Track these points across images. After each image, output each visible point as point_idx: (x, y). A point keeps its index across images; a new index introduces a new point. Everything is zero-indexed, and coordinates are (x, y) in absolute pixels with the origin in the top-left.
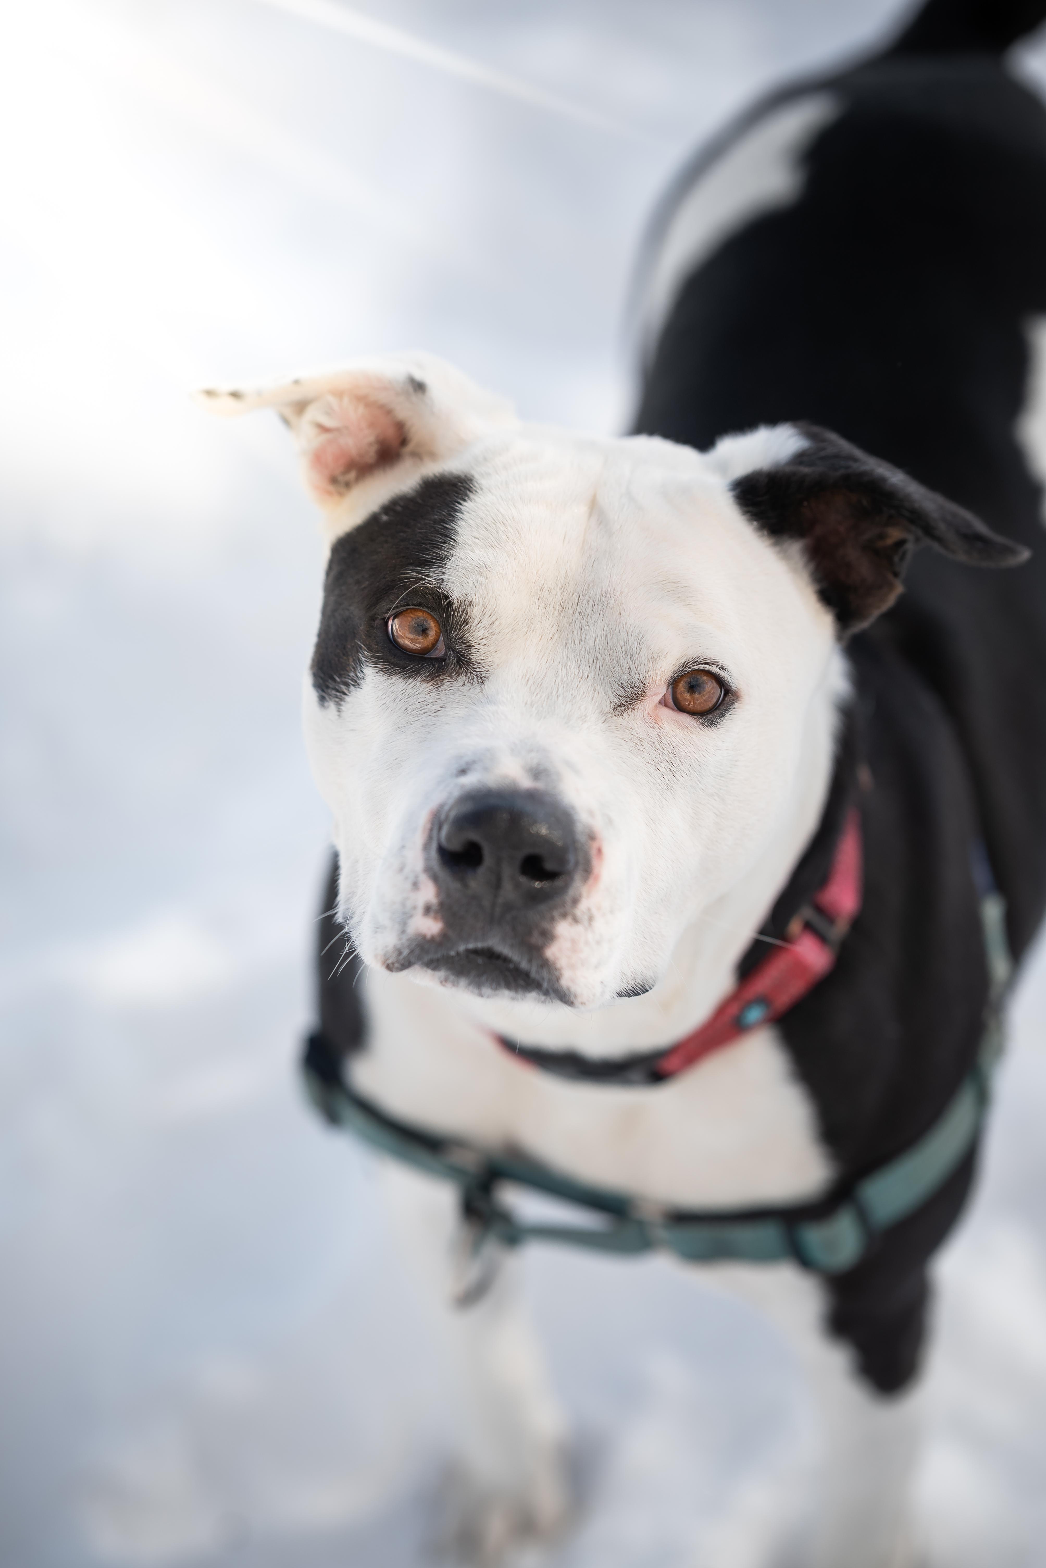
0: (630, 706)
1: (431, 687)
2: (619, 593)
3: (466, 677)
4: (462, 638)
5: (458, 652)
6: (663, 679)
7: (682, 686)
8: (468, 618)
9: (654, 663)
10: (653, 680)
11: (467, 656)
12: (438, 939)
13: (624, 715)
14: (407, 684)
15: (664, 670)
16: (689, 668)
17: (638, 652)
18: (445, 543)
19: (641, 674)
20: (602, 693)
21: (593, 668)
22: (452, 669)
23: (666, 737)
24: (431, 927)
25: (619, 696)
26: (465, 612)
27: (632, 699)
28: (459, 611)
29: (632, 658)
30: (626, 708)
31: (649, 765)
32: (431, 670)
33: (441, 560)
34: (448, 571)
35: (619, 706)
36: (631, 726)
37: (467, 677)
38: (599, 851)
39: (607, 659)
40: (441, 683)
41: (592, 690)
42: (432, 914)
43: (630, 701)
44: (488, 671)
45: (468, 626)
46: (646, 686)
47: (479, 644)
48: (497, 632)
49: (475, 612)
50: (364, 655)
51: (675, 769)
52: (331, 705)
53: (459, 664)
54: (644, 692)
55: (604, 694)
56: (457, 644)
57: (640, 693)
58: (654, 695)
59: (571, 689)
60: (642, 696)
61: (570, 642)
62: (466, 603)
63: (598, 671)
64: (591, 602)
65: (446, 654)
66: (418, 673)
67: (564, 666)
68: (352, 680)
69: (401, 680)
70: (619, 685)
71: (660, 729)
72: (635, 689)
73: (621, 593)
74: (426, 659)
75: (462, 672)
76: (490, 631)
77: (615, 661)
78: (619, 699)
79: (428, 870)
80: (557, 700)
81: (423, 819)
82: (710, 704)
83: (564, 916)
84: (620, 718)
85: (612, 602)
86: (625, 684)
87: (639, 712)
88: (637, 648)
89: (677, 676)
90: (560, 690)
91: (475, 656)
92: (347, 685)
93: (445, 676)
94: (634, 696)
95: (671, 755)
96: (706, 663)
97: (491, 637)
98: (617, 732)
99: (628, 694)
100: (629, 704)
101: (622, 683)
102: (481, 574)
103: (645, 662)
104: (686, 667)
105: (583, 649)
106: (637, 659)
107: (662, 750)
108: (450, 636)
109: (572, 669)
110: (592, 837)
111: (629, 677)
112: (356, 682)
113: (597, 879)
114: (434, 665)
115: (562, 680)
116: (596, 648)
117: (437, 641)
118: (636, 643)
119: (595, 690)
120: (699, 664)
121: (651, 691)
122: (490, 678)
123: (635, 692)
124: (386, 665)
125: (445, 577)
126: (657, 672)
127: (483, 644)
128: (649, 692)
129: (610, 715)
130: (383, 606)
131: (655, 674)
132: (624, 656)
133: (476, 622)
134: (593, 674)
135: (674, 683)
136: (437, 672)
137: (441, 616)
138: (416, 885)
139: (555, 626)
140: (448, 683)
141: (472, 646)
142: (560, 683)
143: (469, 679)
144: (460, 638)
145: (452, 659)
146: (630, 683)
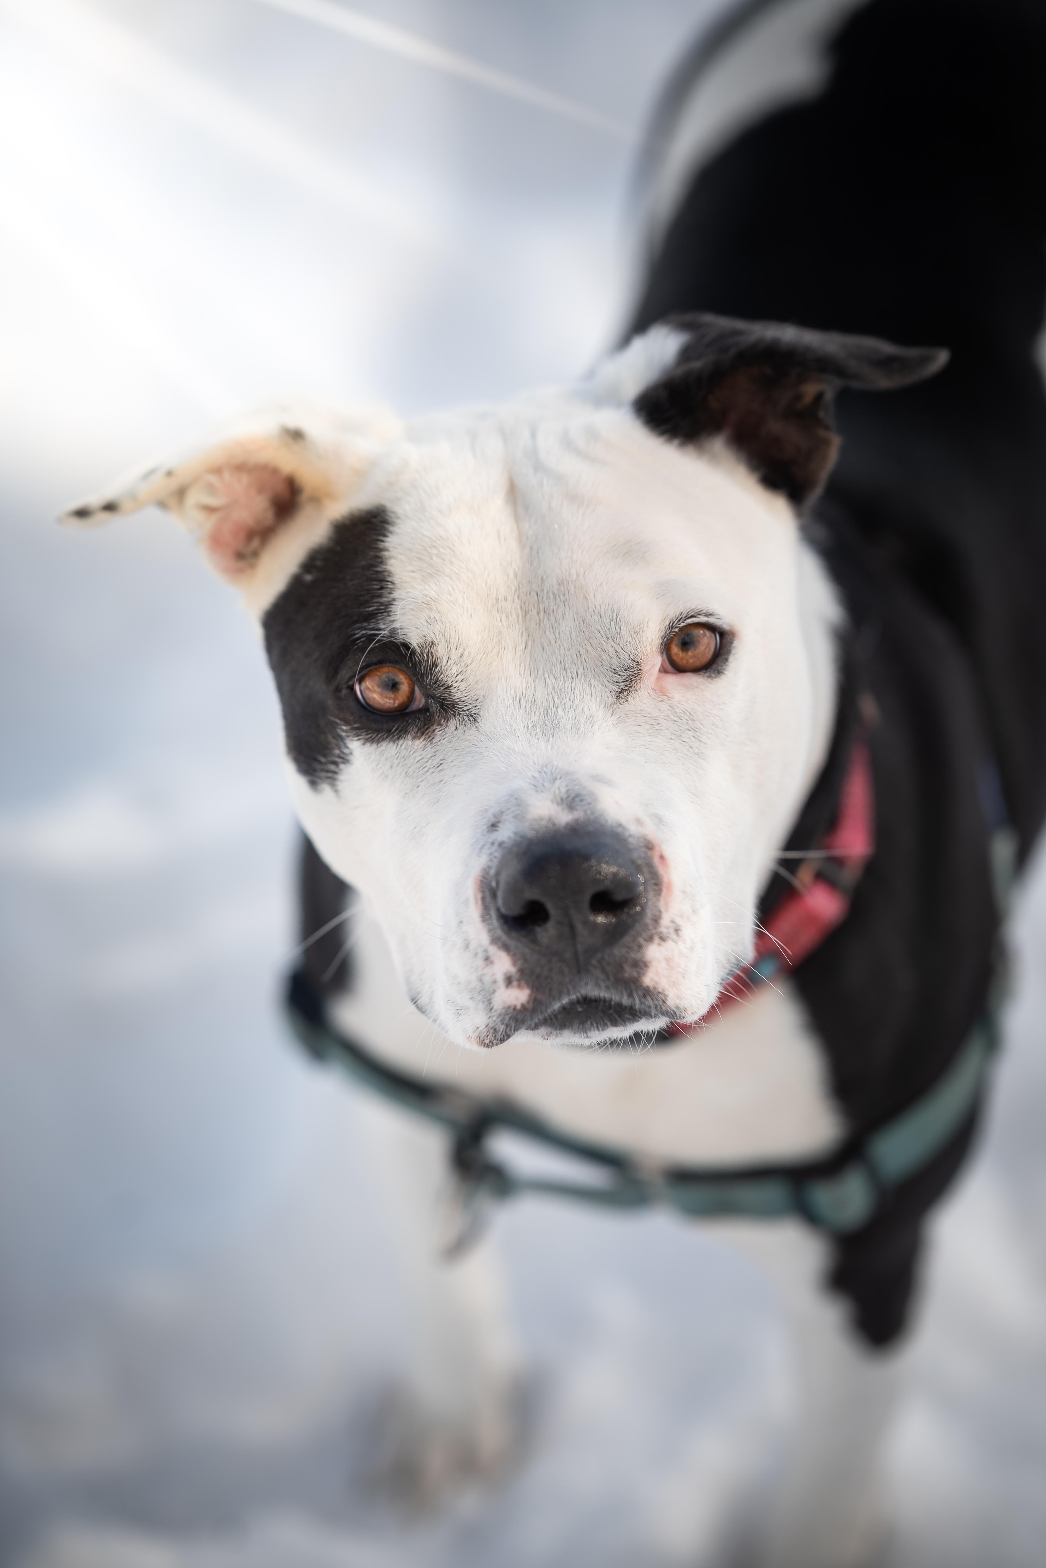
0: (631, 689)
1: (424, 743)
2: (575, 576)
3: (456, 720)
4: (437, 681)
5: (439, 697)
6: (654, 649)
7: (675, 649)
8: (435, 660)
9: (639, 637)
10: (644, 655)
11: (449, 698)
12: (530, 1006)
13: (629, 699)
14: (399, 746)
15: (651, 640)
16: (676, 627)
17: (619, 632)
18: (382, 588)
19: (629, 653)
20: (598, 685)
21: (579, 664)
22: (439, 717)
23: (680, 706)
24: (519, 996)
25: (617, 682)
26: (430, 655)
27: (631, 682)
28: (423, 655)
29: (615, 640)
30: (628, 691)
31: (673, 741)
32: (418, 724)
33: (385, 609)
34: (397, 618)
35: (620, 693)
36: (639, 708)
37: (458, 720)
38: (662, 857)
39: (590, 649)
40: (433, 734)
41: (587, 686)
42: (515, 983)
43: (630, 684)
44: (476, 706)
45: (438, 668)
46: (640, 663)
47: (457, 682)
48: (469, 662)
49: (440, 651)
50: (343, 729)
51: (699, 734)
52: (326, 788)
53: (444, 710)
54: (640, 670)
55: (601, 686)
56: (434, 690)
57: (636, 672)
58: (651, 668)
59: (567, 695)
60: (639, 675)
61: (546, 645)
62: (427, 645)
63: (585, 664)
64: (552, 596)
65: (426, 702)
66: (406, 731)
67: (549, 673)
68: (339, 757)
69: (391, 744)
70: (612, 672)
71: (669, 700)
72: (630, 670)
73: (578, 575)
74: (408, 714)
75: (450, 716)
76: (463, 664)
77: (598, 649)
78: (618, 686)
79: (494, 941)
80: (557, 711)
81: (470, 891)
82: (709, 655)
83: (650, 939)
84: (626, 704)
85: (572, 588)
86: (618, 669)
87: (643, 691)
88: (615, 628)
89: (667, 640)
90: (556, 699)
91: (458, 695)
92: (336, 764)
93: (435, 726)
94: (631, 677)
95: (690, 722)
96: (692, 617)
97: (465, 670)
98: (628, 720)
99: (624, 678)
100: (630, 687)
101: (614, 669)
102: (431, 610)
103: (630, 639)
104: (672, 628)
105: (562, 647)
106: (620, 639)
107: (680, 721)
108: (424, 684)
109: (558, 672)
110: (649, 846)
111: (619, 660)
112: (343, 758)
113: (669, 887)
114: (419, 719)
115: (553, 688)
116: (574, 642)
117: (412, 692)
118: (613, 623)
119: (590, 685)
120: (685, 620)
121: (646, 666)
122: (481, 713)
123: (631, 673)
124: (369, 734)
125: (396, 625)
126: (645, 645)
127: (460, 680)
128: (645, 668)
129: (615, 706)
130: (344, 674)
131: (644, 648)
132: (606, 641)
133: (445, 661)
134: (581, 668)
135: (666, 647)
136: (425, 725)
137: (407, 666)
138: (487, 959)
139: (524, 632)
140: (441, 732)
141: (450, 687)
142: (553, 693)
143: (459, 721)
144: (435, 683)
145: (435, 707)
146: (622, 666)
